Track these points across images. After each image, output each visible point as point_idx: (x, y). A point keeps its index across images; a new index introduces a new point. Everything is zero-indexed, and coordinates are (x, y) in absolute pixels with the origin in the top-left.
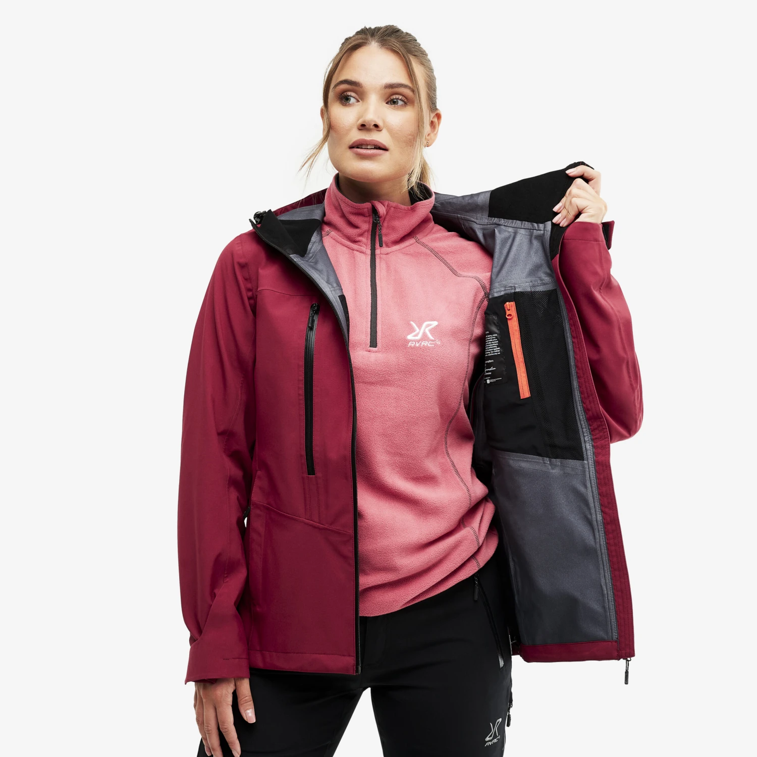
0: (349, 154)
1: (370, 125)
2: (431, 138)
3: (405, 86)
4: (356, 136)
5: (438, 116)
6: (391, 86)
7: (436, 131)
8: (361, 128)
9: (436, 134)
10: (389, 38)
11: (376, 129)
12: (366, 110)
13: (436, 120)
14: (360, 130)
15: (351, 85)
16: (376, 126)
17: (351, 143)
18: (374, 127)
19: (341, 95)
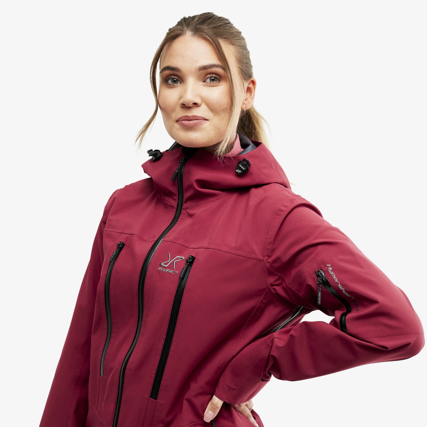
0: (177, 125)
1: (189, 104)
2: (248, 102)
3: (217, 66)
4: (180, 113)
5: (253, 82)
6: (204, 68)
7: (253, 95)
8: (183, 106)
9: (252, 98)
10: (201, 26)
11: (196, 106)
12: (185, 91)
13: (251, 86)
14: (182, 107)
15: (172, 70)
16: (195, 104)
17: (177, 118)
18: (193, 105)
19: (166, 78)
